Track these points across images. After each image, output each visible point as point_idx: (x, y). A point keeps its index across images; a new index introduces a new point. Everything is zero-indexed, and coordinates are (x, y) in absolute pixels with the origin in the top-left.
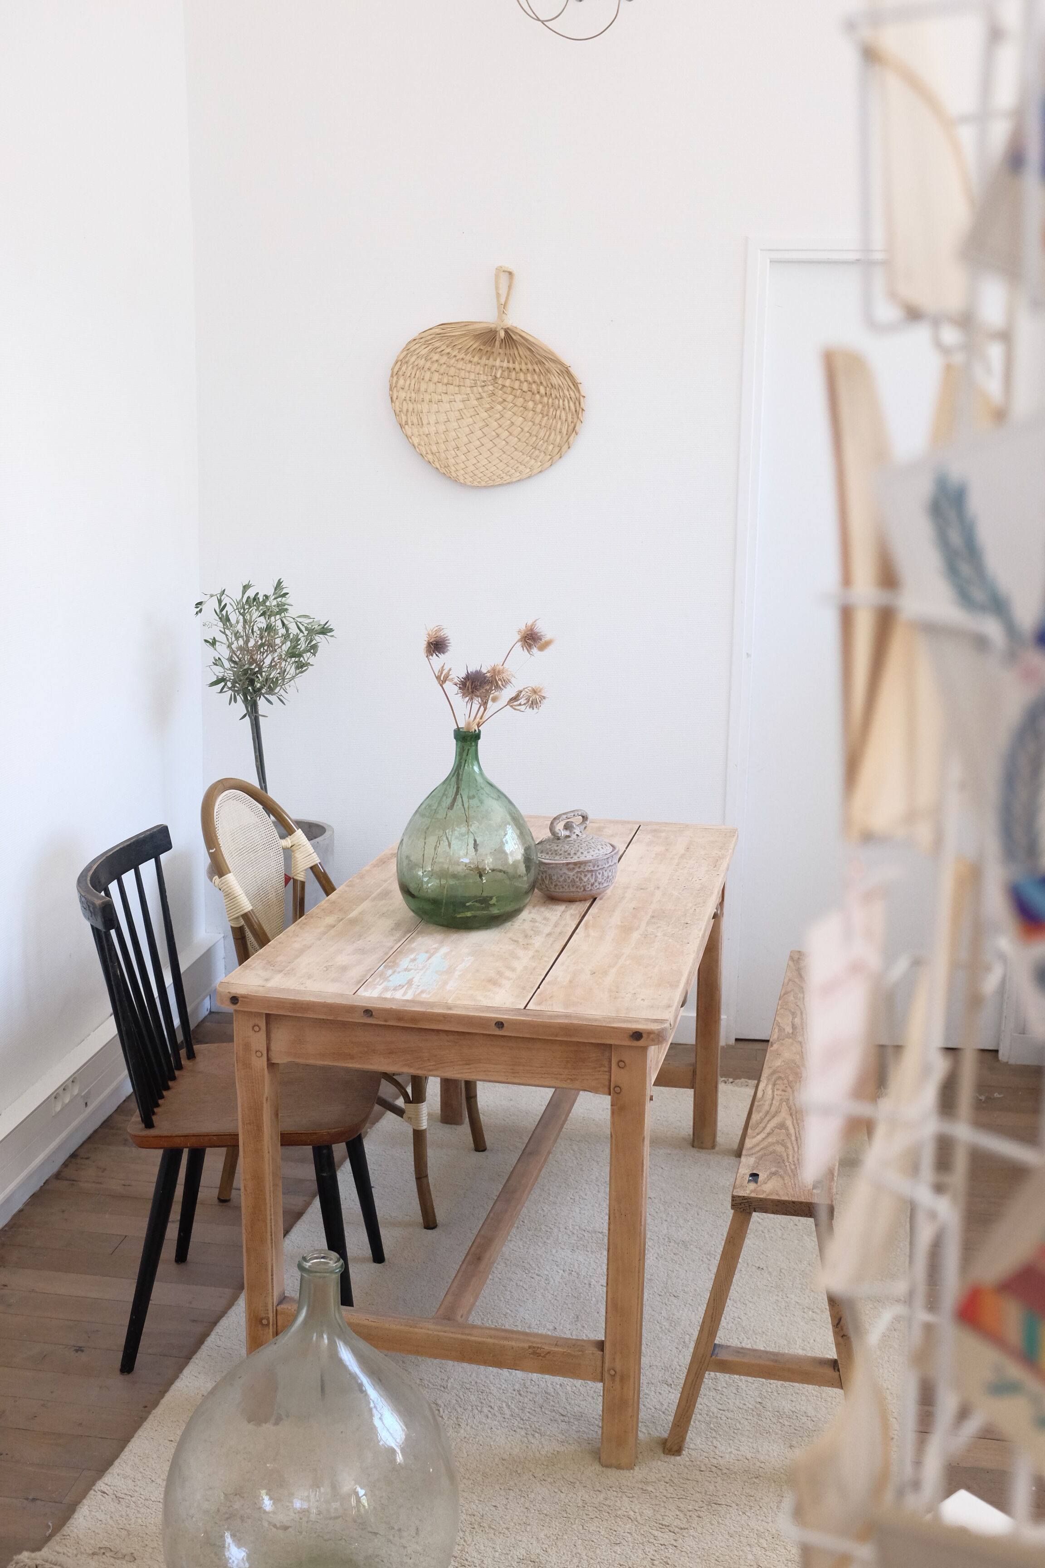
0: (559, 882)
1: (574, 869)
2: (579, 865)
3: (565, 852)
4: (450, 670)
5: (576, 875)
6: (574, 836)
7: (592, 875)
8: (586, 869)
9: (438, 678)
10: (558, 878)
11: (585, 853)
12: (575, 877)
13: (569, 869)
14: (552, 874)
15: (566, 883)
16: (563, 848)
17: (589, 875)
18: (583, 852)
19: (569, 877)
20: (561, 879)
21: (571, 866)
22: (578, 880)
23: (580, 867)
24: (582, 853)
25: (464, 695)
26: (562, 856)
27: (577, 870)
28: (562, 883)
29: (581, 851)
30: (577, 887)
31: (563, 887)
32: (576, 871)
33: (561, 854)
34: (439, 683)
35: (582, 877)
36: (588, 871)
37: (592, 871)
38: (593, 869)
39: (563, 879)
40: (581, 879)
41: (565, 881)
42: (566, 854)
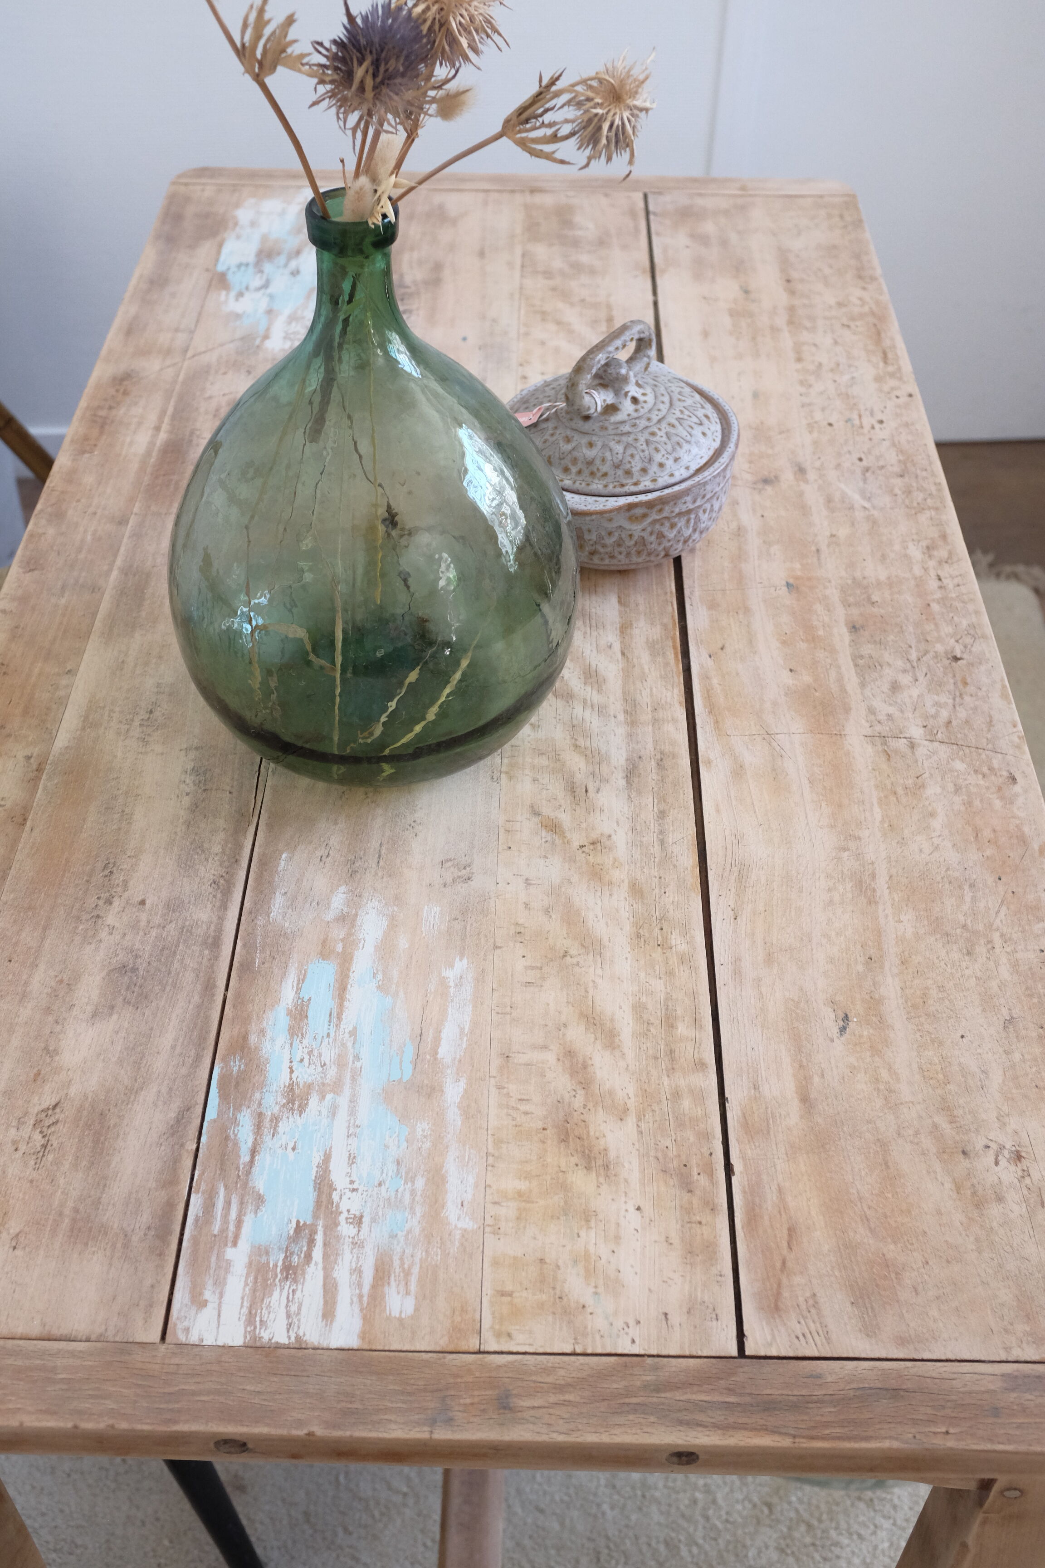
0: (604, 546)
1: (645, 516)
2: (659, 507)
3: (617, 466)
5: (649, 529)
6: (627, 406)
7: (688, 521)
8: (677, 510)
9: (242, 52)
10: (600, 537)
11: (669, 463)
12: (645, 535)
13: (633, 519)
14: (584, 528)
15: (622, 549)
16: (608, 455)
17: (681, 523)
18: (663, 460)
19: (631, 536)
20: (610, 541)
21: (639, 511)
22: (653, 538)
23: (661, 511)
24: (661, 465)
25: (344, 105)
26: (609, 479)
27: (654, 516)
28: (609, 549)
29: (658, 458)
30: (649, 554)
31: (612, 557)
32: (649, 520)
33: (605, 475)
35: (665, 530)
36: (680, 514)
37: (689, 512)
38: (691, 506)
39: (614, 538)
40: (661, 536)
41: (619, 543)
42: (620, 472)
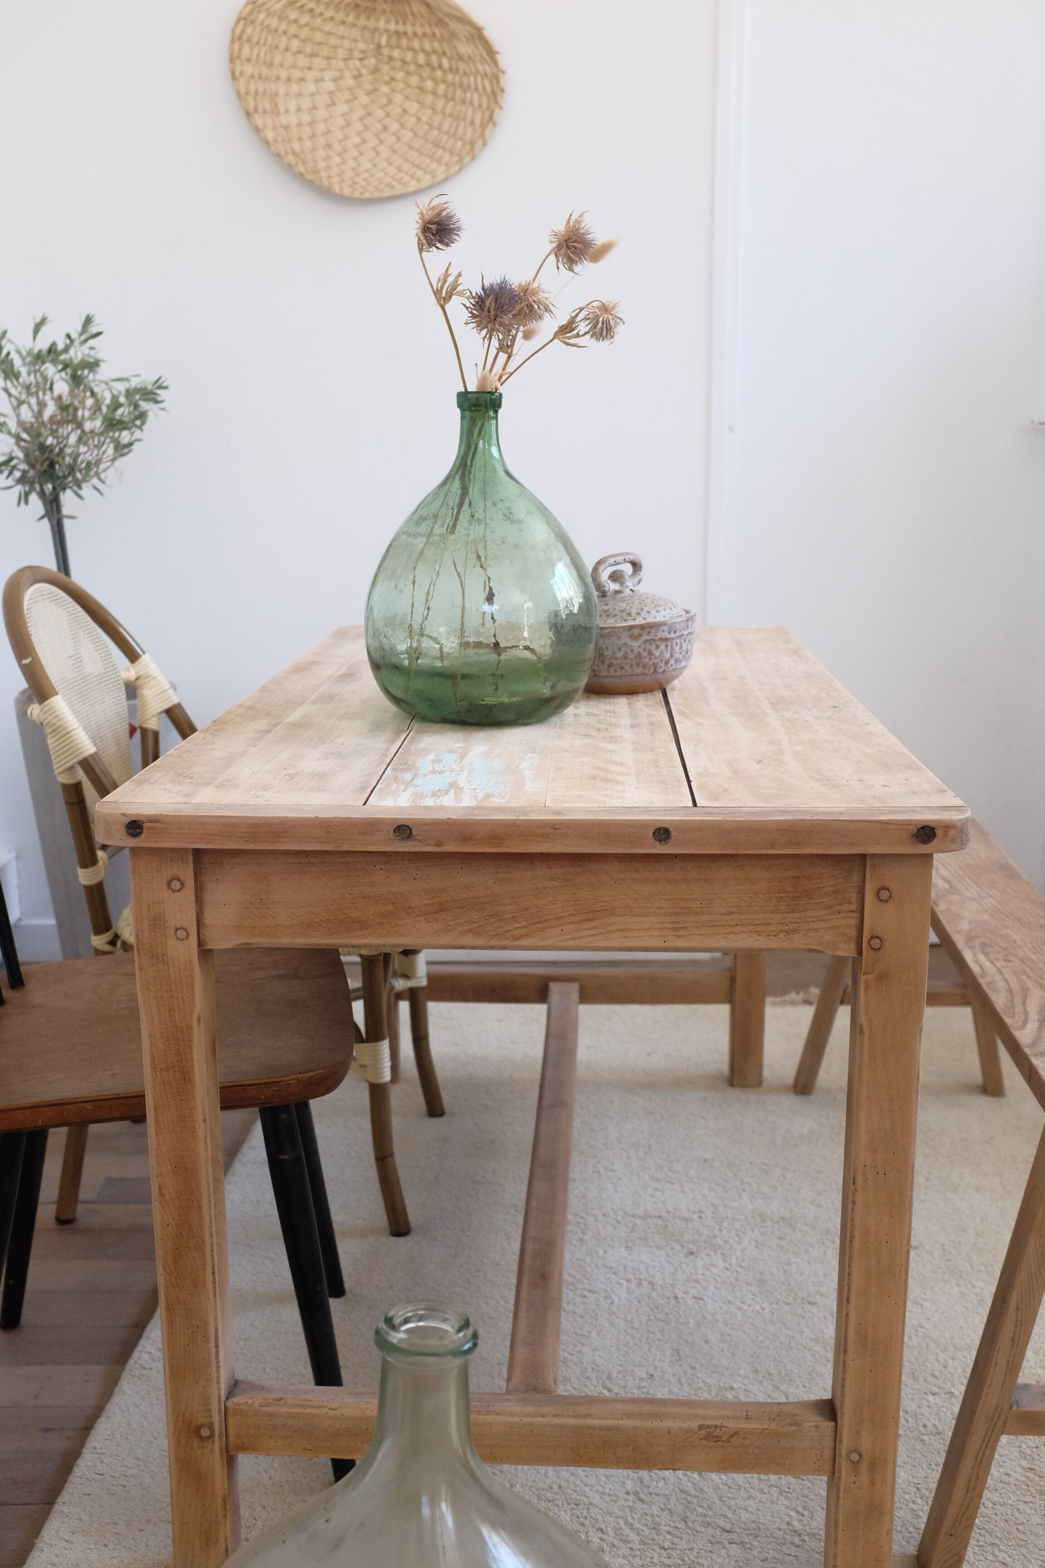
0: (617, 659)
1: (640, 635)
2: (647, 630)
3: (622, 611)
4: (459, 275)
5: (643, 647)
6: (627, 592)
7: (667, 646)
8: (659, 636)
9: (437, 293)
10: (614, 653)
11: (653, 612)
12: (641, 650)
13: (633, 637)
14: (604, 647)
15: (627, 661)
16: (617, 607)
17: (662, 647)
18: (650, 610)
19: (632, 651)
20: (620, 655)
21: (636, 631)
22: (645, 654)
23: (649, 633)
24: (648, 612)
25: (480, 326)
26: (618, 617)
27: (645, 637)
28: (619, 661)
29: (646, 609)
30: (644, 667)
31: (622, 668)
32: (643, 639)
33: (616, 615)
34: (439, 301)
35: (653, 648)
36: (661, 639)
37: (666, 640)
38: (668, 636)
39: (622, 653)
40: (650, 653)
41: (625, 657)
42: (624, 614)
